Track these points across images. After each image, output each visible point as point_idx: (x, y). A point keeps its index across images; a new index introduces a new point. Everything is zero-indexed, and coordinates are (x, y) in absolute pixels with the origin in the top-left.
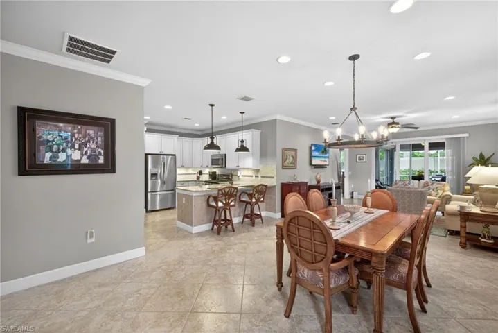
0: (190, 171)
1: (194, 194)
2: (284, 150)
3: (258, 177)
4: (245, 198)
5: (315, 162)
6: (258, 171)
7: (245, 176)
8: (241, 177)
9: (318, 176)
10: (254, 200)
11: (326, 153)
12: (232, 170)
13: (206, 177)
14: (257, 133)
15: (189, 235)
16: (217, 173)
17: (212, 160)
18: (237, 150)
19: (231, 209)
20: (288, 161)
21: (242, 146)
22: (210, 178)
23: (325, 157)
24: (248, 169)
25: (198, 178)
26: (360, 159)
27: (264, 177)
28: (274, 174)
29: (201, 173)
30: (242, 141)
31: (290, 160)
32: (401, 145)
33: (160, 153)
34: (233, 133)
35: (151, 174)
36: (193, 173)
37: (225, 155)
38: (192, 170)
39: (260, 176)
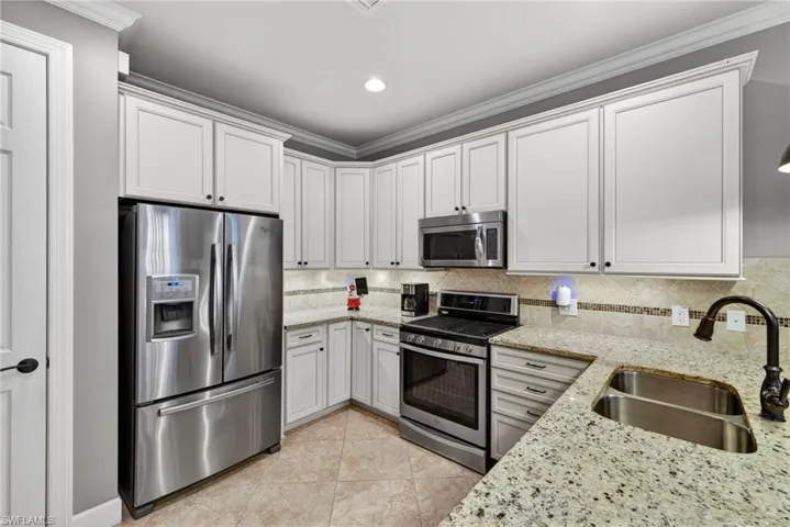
7: (595, 307)
8: (573, 310)
22: (413, 307)
29: (362, 286)
33: (208, 203)
34: (548, 113)
35: (156, 305)
36: (331, 286)
37: (505, 215)
38: (328, 279)
39: (738, 317)
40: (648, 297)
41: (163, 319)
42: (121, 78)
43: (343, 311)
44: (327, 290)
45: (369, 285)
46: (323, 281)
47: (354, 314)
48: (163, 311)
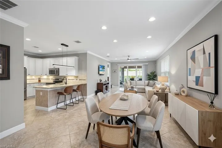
0: (33, 77)
1: (49, 90)
5: (101, 73)
6: (77, 77)
7: (70, 80)
14: (77, 58)
15: (46, 113)
17: (50, 71)
23: (103, 71)
24: (72, 76)
26: (114, 72)
27: (80, 80)
28: (85, 78)
37: (59, 69)
39: (78, 79)
40: (73, 78)
44: (35, 79)
47: (40, 82)
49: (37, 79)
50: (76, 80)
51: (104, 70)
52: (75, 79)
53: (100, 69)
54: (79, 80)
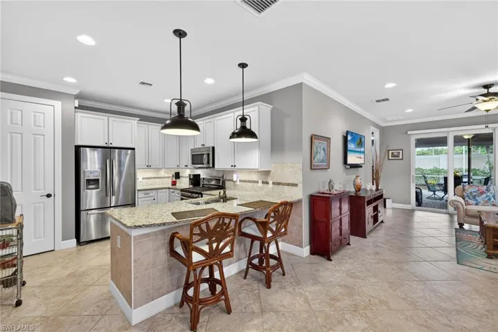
1: (134, 234)
2: (312, 138)
3: (267, 183)
4: (252, 229)
5: (352, 159)
6: (267, 173)
7: (244, 181)
8: (238, 183)
9: (358, 181)
10: (269, 234)
11: (361, 147)
12: (224, 171)
13: (184, 183)
14: (266, 108)
16: (202, 177)
17: (193, 156)
18: (234, 135)
19: (225, 262)
20: (318, 156)
21: (243, 127)
22: (192, 184)
23: (360, 152)
24: (251, 171)
25: (174, 183)
26: (393, 155)
27: (279, 184)
28: (298, 179)
29: (177, 176)
30: (243, 119)
31: (320, 156)
32: (455, 137)
33: (106, 145)
34: (226, 112)
35: (87, 180)
36: (166, 176)
37: (213, 148)
38: (165, 172)
39: (271, 182)
40: (254, 177)
41: (89, 185)
42: (76, 108)
43: (170, 186)
44: (165, 177)
45: (180, 175)
46: (162, 173)
47: (174, 187)
48: (89, 182)
49: (169, 177)
50: (263, 182)
51: (362, 149)
52: (260, 181)
53: (351, 146)
54: (273, 183)
